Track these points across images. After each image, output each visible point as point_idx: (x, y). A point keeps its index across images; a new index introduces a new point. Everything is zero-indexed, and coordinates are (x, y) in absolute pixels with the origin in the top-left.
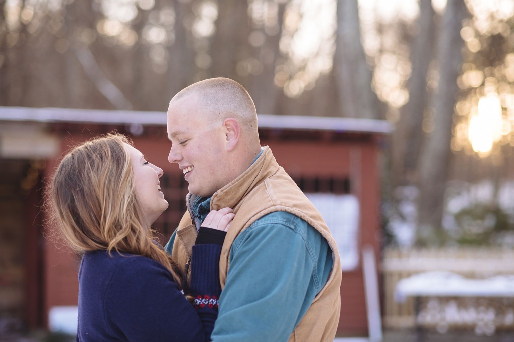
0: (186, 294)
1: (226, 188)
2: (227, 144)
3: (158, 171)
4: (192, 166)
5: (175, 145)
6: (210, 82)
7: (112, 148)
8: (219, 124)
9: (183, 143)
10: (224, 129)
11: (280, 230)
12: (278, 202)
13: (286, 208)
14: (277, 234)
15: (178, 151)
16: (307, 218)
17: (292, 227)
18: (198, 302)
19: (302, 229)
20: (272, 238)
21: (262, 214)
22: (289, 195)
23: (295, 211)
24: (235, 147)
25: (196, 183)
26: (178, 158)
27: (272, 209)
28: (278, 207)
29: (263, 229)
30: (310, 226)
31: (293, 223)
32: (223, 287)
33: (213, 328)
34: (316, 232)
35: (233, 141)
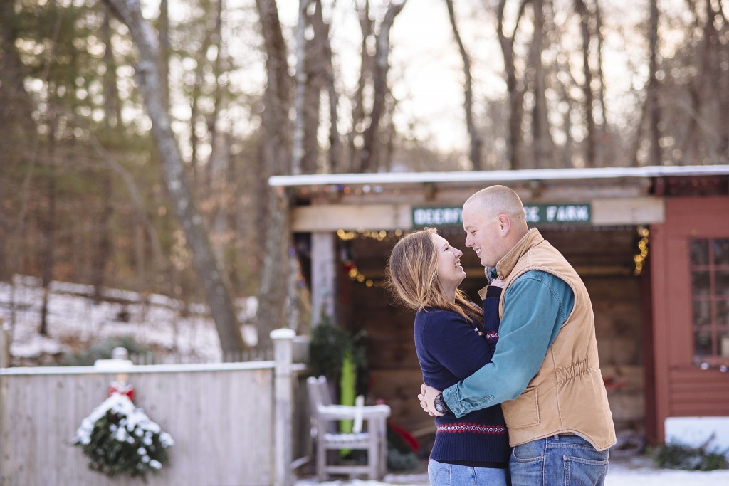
0: (479, 331)
1: (503, 259)
2: (503, 232)
3: (459, 252)
4: (480, 248)
5: (469, 235)
6: (489, 190)
7: (424, 240)
8: (496, 219)
9: (473, 232)
10: (499, 222)
11: (531, 282)
12: (531, 264)
13: (535, 268)
14: (529, 285)
15: (471, 239)
16: (551, 271)
17: (540, 280)
18: (488, 336)
19: (547, 280)
20: (525, 288)
21: (520, 274)
22: (542, 258)
23: (543, 268)
24: (508, 233)
25: (486, 258)
26: (471, 243)
27: (527, 269)
28: (530, 268)
29: (520, 283)
30: (554, 277)
31: (541, 277)
32: (501, 320)
33: (495, 349)
34: (561, 280)
35: (506, 230)
